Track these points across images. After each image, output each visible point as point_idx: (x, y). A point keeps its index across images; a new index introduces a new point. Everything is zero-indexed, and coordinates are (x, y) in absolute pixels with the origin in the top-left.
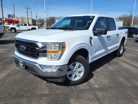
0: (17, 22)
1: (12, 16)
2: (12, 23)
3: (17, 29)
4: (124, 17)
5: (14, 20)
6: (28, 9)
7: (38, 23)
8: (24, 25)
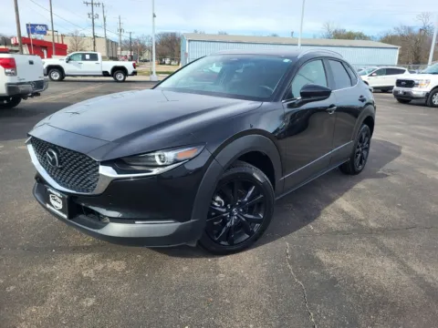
0: (61, 49)
1: (39, 28)
2: (45, 52)
3: (66, 72)
4: (402, 36)
5: (50, 43)
6: (94, 6)
7: (124, 53)
8: (88, 57)
